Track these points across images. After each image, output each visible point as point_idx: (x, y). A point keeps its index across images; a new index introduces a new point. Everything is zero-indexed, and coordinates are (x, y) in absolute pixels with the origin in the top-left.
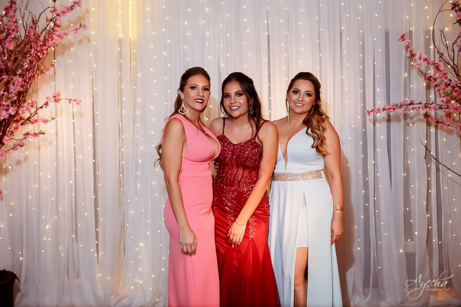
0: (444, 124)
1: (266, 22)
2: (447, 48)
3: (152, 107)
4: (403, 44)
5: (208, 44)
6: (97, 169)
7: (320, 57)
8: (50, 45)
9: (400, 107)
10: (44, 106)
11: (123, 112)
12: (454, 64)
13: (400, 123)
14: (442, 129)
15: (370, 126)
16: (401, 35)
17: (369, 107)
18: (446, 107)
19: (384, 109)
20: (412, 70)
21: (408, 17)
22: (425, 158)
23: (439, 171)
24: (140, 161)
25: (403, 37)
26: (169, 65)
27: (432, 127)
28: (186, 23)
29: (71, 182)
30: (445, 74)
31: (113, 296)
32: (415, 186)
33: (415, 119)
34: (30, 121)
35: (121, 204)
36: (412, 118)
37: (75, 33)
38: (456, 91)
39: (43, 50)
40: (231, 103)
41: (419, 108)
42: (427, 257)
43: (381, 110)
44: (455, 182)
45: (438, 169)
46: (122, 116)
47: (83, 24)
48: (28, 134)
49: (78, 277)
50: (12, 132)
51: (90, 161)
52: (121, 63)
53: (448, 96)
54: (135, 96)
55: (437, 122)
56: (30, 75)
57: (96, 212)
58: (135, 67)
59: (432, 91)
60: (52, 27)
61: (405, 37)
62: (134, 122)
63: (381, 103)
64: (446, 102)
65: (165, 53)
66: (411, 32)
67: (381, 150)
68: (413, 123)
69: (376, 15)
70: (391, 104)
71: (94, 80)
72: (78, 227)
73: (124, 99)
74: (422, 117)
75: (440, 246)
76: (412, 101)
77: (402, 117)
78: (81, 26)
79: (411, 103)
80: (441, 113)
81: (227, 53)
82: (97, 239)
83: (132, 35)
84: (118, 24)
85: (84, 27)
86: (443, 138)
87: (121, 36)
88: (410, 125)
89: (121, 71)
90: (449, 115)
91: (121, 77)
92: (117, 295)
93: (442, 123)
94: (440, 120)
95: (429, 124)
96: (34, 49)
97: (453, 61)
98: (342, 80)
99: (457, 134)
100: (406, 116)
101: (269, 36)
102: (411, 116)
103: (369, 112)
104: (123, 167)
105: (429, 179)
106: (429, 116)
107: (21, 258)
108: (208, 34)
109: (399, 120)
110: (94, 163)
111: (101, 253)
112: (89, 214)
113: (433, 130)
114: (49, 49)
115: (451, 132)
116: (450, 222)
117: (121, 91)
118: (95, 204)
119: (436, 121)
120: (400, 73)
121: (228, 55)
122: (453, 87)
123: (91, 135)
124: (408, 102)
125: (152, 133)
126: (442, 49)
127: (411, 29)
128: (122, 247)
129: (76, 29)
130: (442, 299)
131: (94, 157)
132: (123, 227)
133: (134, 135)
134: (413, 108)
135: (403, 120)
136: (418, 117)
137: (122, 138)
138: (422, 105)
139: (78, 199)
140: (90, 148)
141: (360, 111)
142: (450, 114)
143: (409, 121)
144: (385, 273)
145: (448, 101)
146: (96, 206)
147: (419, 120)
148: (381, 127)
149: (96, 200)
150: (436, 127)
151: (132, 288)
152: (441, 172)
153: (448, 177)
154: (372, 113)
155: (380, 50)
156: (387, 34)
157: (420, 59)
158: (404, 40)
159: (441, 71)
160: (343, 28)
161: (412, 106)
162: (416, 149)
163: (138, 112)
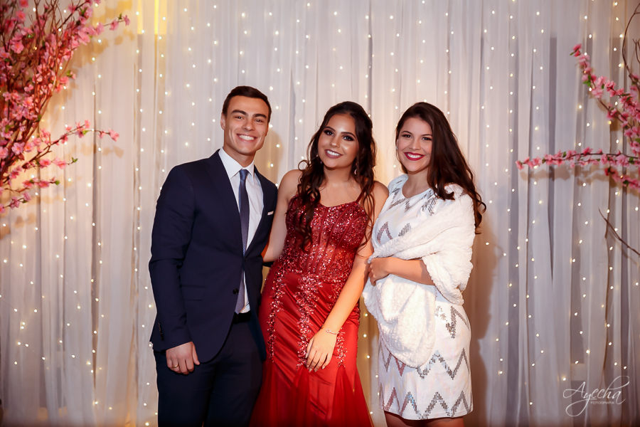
0: (637, 185)
1: (367, 17)
4: (578, 60)
5: (276, 49)
6: (97, 237)
8: (73, 47)
9: (569, 158)
10: (60, 141)
11: (142, 150)
13: (568, 180)
14: (633, 192)
15: (523, 183)
16: (575, 46)
17: (523, 156)
19: (544, 161)
20: (589, 100)
21: (586, 17)
22: (606, 236)
23: (626, 257)
25: (577, 49)
26: (215, 80)
27: (617, 189)
28: (243, 15)
29: (58, 256)
30: (639, 111)
32: (588, 278)
33: (591, 175)
35: (134, 292)
36: (586, 173)
37: (111, 29)
39: (63, 55)
41: (599, 160)
43: (540, 161)
45: (624, 254)
46: (139, 156)
47: (124, 16)
51: (88, 225)
52: (140, 74)
54: (161, 127)
55: (626, 182)
56: (42, 93)
57: (94, 305)
58: (162, 80)
59: (620, 134)
60: (76, 20)
61: (580, 50)
63: (540, 150)
65: (210, 61)
66: (590, 41)
67: (539, 221)
68: (589, 182)
69: (538, 13)
70: (556, 152)
71: (97, 98)
72: (66, 327)
73: (143, 130)
74: (602, 173)
75: (624, 372)
76: (588, 149)
77: (572, 171)
78: (120, 18)
79: (587, 153)
80: (633, 170)
81: (305, 65)
82: (95, 347)
83: (158, 30)
84: (138, 14)
85: (127, 20)
86: (634, 207)
87: (141, 31)
88: (584, 185)
89: (140, 87)
91: (140, 96)
93: (633, 183)
94: (630, 180)
95: (612, 185)
96: (50, 53)
98: (482, 112)
100: (577, 171)
101: (371, 39)
102: (585, 170)
103: (521, 164)
104: (138, 236)
105: (611, 268)
106: (612, 173)
108: (277, 33)
109: (566, 176)
110: (95, 228)
111: (100, 369)
113: (618, 193)
114: (72, 53)
118: (92, 292)
119: (624, 180)
120: (571, 105)
121: (307, 67)
123: (90, 185)
124: (583, 151)
127: (590, 36)
128: (133, 360)
129: (113, 24)
131: (94, 219)
133: (157, 186)
134: (589, 161)
135: (573, 177)
136: (596, 172)
137: (139, 191)
138: (604, 156)
139: (66, 284)
140: (89, 204)
141: (507, 159)
143: (581, 177)
146: (94, 294)
147: (598, 177)
148: (540, 186)
149: (95, 286)
150: (625, 190)
152: (629, 260)
154: (526, 166)
155: (542, 68)
156: (553, 42)
157: (603, 87)
158: (578, 55)
159: (634, 107)
160: (485, 31)
161: (588, 157)
162: (591, 222)
163: (164, 152)
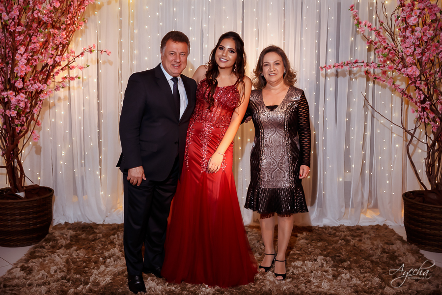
0: (381, 80)
2: (387, 17)
3: (146, 58)
4: (352, 13)
5: (193, 7)
6: (100, 108)
7: (285, 21)
9: (347, 65)
10: (80, 55)
11: (123, 62)
12: (391, 31)
13: (345, 77)
14: (378, 84)
15: (322, 79)
16: (351, 5)
17: (322, 64)
18: (383, 66)
19: (334, 66)
20: (357, 35)
22: (364, 107)
23: (374, 118)
25: (352, 8)
26: (161, 24)
27: (370, 82)
29: (80, 118)
30: (384, 39)
31: (113, 210)
32: (354, 129)
33: (357, 75)
34: (69, 67)
36: (355, 74)
38: (392, 53)
41: (362, 66)
42: (360, 185)
43: (332, 67)
44: (385, 126)
45: (373, 116)
46: (121, 65)
48: (65, 78)
49: (86, 194)
50: (53, 75)
51: (95, 101)
52: (121, 21)
53: (385, 56)
54: (132, 49)
55: (375, 78)
57: (100, 143)
58: (133, 24)
59: (372, 53)
61: (354, 7)
63: (331, 61)
64: (383, 62)
65: (158, 14)
66: (358, 4)
67: (330, 99)
68: (356, 78)
70: (340, 62)
71: (98, 34)
72: (86, 154)
73: (123, 51)
74: (363, 74)
75: (371, 176)
76: (357, 60)
77: (347, 73)
79: (356, 62)
80: (378, 71)
82: (100, 165)
86: (379, 91)
88: (354, 80)
89: (121, 28)
90: (384, 73)
91: (120, 33)
92: (116, 209)
93: (379, 79)
94: (377, 77)
95: (368, 80)
96: (74, 8)
97: (391, 29)
98: (301, 41)
99: (389, 88)
100: (350, 72)
101: (243, 2)
102: (354, 72)
103: (322, 68)
105: (366, 123)
106: (369, 73)
107: (39, 178)
109: (344, 76)
110: (98, 103)
111: (103, 176)
112: (93, 143)
113: (371, 84)
115: (384, 87)
116: (380, 158)
117: (121, 44)
118: (98, 137)
120: (348, 38)
121: (210, 17)
122: (390, 50)
123: (96, 80)
124: (353, 61)
126: (382, 18)
130: (370, 217)
131: (98, 98)
134: (357, 66)
135: (348, 76)
136: (359, 73)
137: (121, 83)
138: (365, 64)
139: (85, 132)
140: (95, 91)
141: (314, 67)
142: (386, 72)
143: (352, 76)
144: (327, 197)
145: (385, 61)
146: (99, 138)
147: (361, 76)
148: (331, 80)
149: (99, 133)
150: (374, 83)
152: (375, 119)
153: (381, 123)
154: (324, 69)
155: (333, 18)
156: (339, 4)
157: (366, 26)
158: (353, 10)
159: (381, 36)
161: (356, 64)
162: (357, 99)
163: (134, 62)
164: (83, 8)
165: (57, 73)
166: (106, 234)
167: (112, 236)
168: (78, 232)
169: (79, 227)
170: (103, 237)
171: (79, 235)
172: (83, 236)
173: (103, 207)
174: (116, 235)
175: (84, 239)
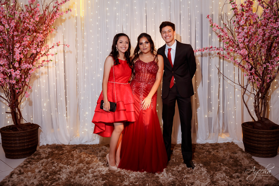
1: (145, 8)
3: (91, 49)
4: (209, 20)
5: (117, 19)
6: (66, 78)
8: (55, 19)
9: (206, 49)
10: (52, 48)
11: (78, 51)
12: (231, 29)
14: (226, 60)
16: (207, 15)
18: (227, 49)
19: (199, 50)
20: (213, 33)
21: (211, 7)
22: (218, 74)
23: (224, 79)
24: (86, 74)
25: (208, 16)
28: (107, 9)
29: (54, 84)
30: (226, 34)
31: (74, 137)
32: (213, 86)
33: (214, 55)
34: (45, 55)
35: (77, 94)
36: (212, 55)
38: (231, 42)
39: (51, 21)
40: (144, 47)
41: (215, 50)
42: (218, 119)
43: (198, 51)
46: (77, 53)
48: (44, 61)
49: (58, 128)
50: (37, 60)
51: (63, 74)
52: (77, 28)
53: (227, 44)
54: (83, 44)
55: (223, 57)
57: (66, 98)
58: (84, 30)
59: (222, 43)
61: (209, 16)
62: (83, 56)
63: (198, 48)
65: (97, 23)
66: (212, 15)
67: (198, 70)
68: (213, 58)
69: (197, 6)
71: (64, 36)
72: (58, 105)
73: (78, 45)
74: (217, 54)
75: (223, 114)
76: (212, 46)
77: (208, 54)
78: (69, 10)
79: (211, 48)
80: (225, 52)
82: (67, 111)
83: (82, 14)
84: (75, 9)
85: (71, 10)
86: (226, 65)
87: (76, 15)
89: (77, 32)
90: (228, 54)
91: (77, 34)
92: (76, 136)
93: (225, 57)
94: (224, 56)
95: (220, 58)
96: (48, 21)
98: (181, 36)
99: (233, 63)
100: (210, 54)
101: (146, 15)
104: (78, 77)
105: (220, 83)
106: (219, 54)
107: (32, 119)
108: (118, 14)
109: (206, 56)
110: (65, 75)
111: (68, 117)
112: (63, 98)
113: (222, 61)
115: (230, 62)
116: (228, 103)
117: (77, 41)
120: (207, 34)
121: (127, 24)
122: (230, 40)
123: (63, 62)
124: (210, 47)
125: (91, 61)
126: (227, 23)
127: (213, 13)
128: (78, 114)
130: (224, 138)
131: (65, 73)
132: (78, 105)
133: (83, 62)
134: (212, 50)
135: (208, 56)
136: (215, 54)
137: (78, 63)
138: (216, 48)
139: (57, 92)
140: (63, 68)
142: (229, 53)
144: (199, 126)
145: (228, 47)
146: (66, 95)
147: (216, 56)
148: (198, 59)
149: (66, 92)
150: (223, 59)
151: (83, 133)
152: (225, 80)
153: (228, 83)
155: (198, 23)
156: (202, 15)
157: (215, 26)
158: (208, 18)
159: (224, 32)
160: (181, 12)
161: (212, 49)
162: (214, 70)
163: (85, 51)
164: (53, 21)
165: (39, 58)
166: (69, 151)
167: (73, 152)
168: (53, 150)
169: (54, 147)
170: (68, 152)
171: (54, 151)
172: (56, 152)
173: (68, 135)
174: (75, 151)
175: (56, 154)
